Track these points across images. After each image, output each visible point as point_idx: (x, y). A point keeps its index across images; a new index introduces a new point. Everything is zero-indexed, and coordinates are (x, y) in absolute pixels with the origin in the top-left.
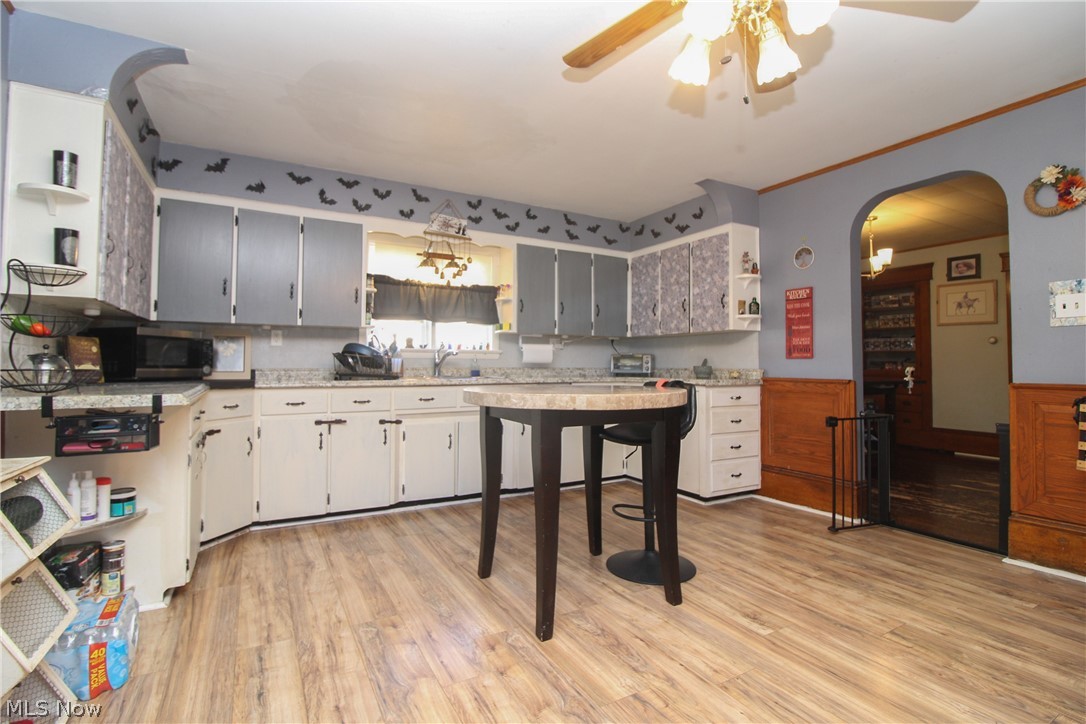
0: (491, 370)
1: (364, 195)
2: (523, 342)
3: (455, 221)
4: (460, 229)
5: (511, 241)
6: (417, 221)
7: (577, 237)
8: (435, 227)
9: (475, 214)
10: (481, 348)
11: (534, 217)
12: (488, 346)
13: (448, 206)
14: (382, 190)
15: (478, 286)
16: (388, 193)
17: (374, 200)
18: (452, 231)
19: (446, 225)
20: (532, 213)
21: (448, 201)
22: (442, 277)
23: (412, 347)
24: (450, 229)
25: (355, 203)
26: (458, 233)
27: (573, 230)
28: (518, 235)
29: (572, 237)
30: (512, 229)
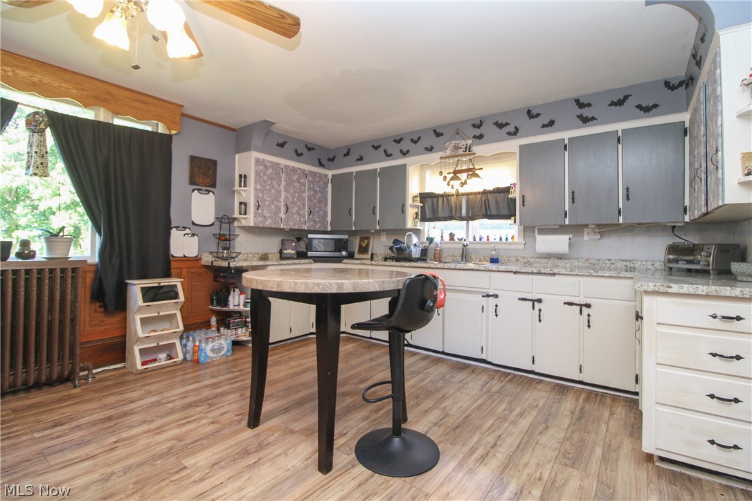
0: (514, 259)
1: (405, 145)
2: (539, 234)
3: (462, 143)
4: (466, 148)
5: (513, 145)
6: (437, 152)
7: (593, 119)
8: (448, 152)
9: (477, 132)
10: (507, 239)
11: (538, 115)
12: (512, 238)
13: (458, 133)
14: (415, 138)
15: (498, 188)
16: (419, 138)
17: (411, 146)
18: (461, 152)
19: (456, 148)
20: (534, 112)
21: (457, 130)
22: (453, 187)
23: (454, 240)
24: (459, 150)
25: (401, 151)
26: (466, 151)
27: (586, 112)
28: (520, 137)
29: (585, 120)
30: (514, 133)
